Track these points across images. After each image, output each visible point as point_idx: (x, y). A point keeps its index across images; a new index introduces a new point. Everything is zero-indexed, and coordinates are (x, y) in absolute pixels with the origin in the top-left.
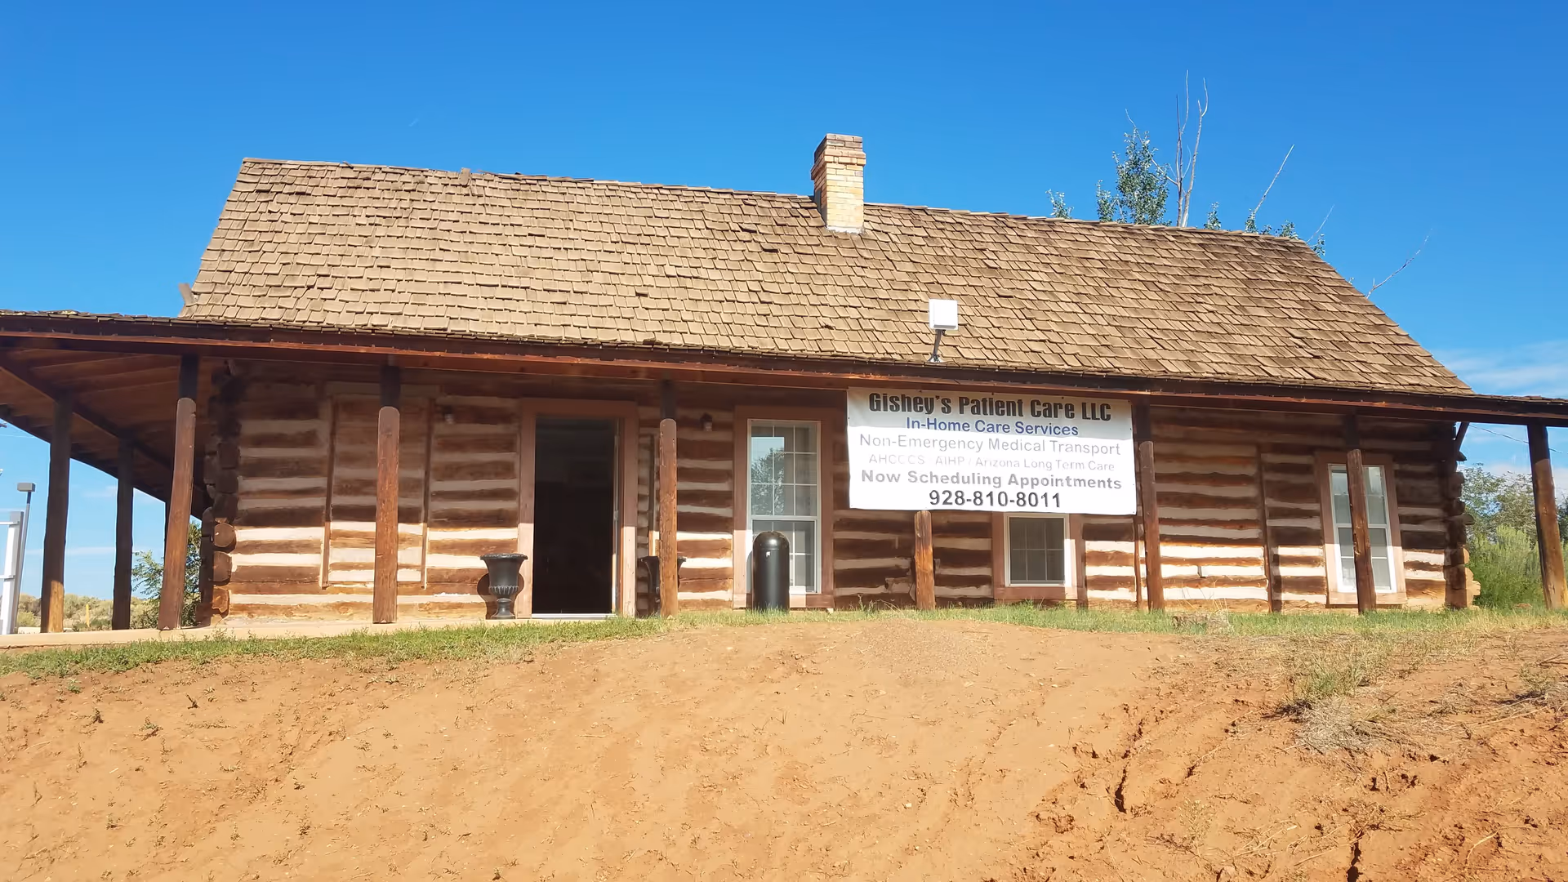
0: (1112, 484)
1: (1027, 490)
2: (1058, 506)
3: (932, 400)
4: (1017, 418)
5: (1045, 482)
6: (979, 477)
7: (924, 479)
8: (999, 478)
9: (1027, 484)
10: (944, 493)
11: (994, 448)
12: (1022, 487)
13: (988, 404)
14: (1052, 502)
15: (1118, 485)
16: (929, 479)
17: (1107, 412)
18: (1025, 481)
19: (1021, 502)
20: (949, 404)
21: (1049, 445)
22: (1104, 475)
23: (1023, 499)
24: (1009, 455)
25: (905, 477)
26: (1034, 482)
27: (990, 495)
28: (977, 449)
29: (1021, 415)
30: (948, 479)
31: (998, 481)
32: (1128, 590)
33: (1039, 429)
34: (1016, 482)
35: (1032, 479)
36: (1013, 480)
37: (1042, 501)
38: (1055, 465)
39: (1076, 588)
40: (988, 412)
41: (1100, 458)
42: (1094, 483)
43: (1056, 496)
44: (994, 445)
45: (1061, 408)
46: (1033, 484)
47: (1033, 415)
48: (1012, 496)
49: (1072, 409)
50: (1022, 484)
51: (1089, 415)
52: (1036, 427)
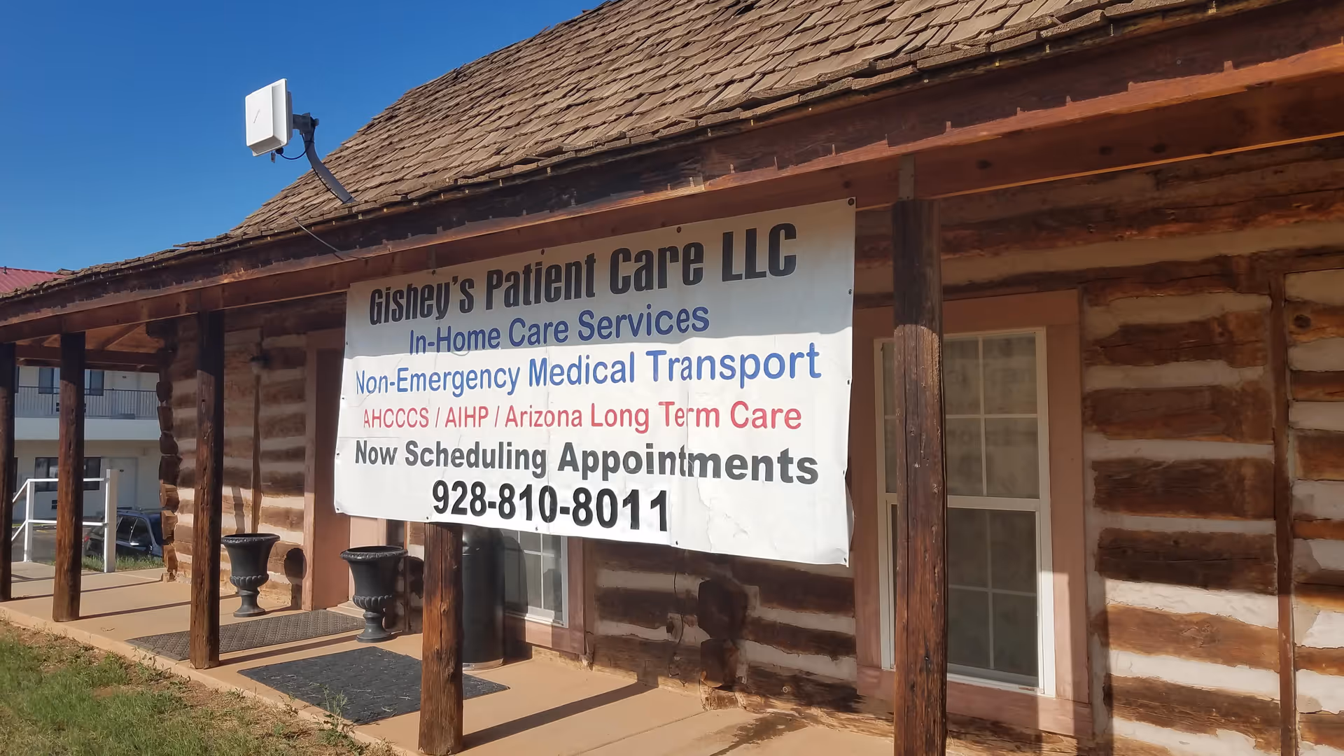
0: (793, 470)
1: (594, 483)
2: (663, 527)
3: (447, 285)
4: (584, 303)
5: (632, 462)
6: (509, 452)
7: (427, 457)
8: (543, 454)
9: (594, 469)
10: (454, 489)
11: (538, 383)
12: (585, 477)
13: (533, 276)
14: (648, 515)
15: (808, 470)
16: (434, 457)
17: (786, 248)
18: (590, 461)
19: (582, 514)
20: (471, 291)
21: (644, 365)
22: (769, 443)
23: (585, 506)
24: (563, 397)
25: (402, 455)
26: (609, 462)
27: (527, 493)
28: (508, 387)
29: (590, 293)
30: (462, 457)
31: (537, 461)
32: (1252, 741)
33: (625, 324)
34: (573, 464)
35: (606, 455)
36: (568, 458)
37: (625, 513)
38: (657, 414)
39: (1070, 707)
40: (532, 298)
41: (761, 392)
42: (744, 465)
43: (660, 501)
44: (539, 373)
45: (674, 259)
46: (606, 469)
47: (615, 289)
48: (565, 498)
49: (699, 258)
50: (586, 469)
51: (739, 266)
52: (619, 320)
